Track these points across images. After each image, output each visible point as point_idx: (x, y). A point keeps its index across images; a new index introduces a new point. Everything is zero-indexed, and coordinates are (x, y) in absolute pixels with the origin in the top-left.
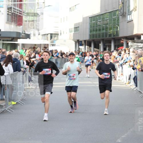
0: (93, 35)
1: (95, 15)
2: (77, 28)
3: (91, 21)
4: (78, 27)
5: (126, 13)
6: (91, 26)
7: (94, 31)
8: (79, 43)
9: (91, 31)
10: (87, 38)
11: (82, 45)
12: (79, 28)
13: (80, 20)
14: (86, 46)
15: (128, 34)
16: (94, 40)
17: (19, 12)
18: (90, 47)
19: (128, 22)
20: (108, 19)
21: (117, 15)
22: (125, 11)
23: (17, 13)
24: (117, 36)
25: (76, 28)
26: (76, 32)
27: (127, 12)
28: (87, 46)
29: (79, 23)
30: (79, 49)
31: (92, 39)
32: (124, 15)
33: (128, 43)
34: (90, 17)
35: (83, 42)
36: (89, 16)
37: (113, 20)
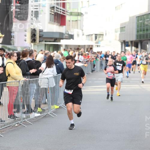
0: (140, 36)
1: (142, 14)
2: (123, 28)
3: (138, 21)
4: (125, 27)
6: (138, 26)
7: (141, 30)
8: (125, 43)
9: (138, 31)
10: (134, 38)
11: (128, 46)
12: (125, 28)
13: (127, 20)
14: (133, 47)
16: (141, 41)
17: (62, 11)
18: (137, 49)
23: (59, 13)
25: (122, 28)
26: (122, 33)
29: (125, 23)
30: (125, 50)
31: (139, 39)
34: (137, 17)
35: (130, 43)
36: (136, 15)
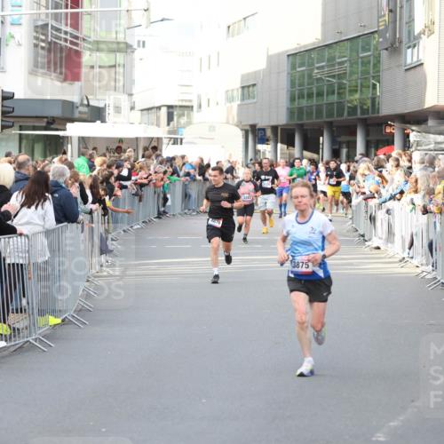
0: (300, 110)
1: (305, 46)
2: (251, 89)
3: (293, 67)
4: (254, 85)
5: (401, 42)
6: (293, 84)
7: (301, 96)
8: (256, 134)
9: (292, 99)
10: (281, 119)
11: (264, 140)
12: (255, 88)
13: (261, 64)
14: (279, 145)
15: (409, 107)
16: (301, 126)
17: (69, 37)
18: (291, 148)
19: (406, 70)
20: (346, 61)
21: (372, 47)
22: (398, 36)
23: (63, 43)
24: (373, 113)
25: (247, 89)
26: (246, 102)
27: (405, 39)
28: (282, 142)
29: (256, 73)
30: (256, 152)
31: (296, 121)
32: (395, 48)
33: (408, 136)
34: (288, 56)
35: (269, 133)
36: (287, 51)
37: (362, 63)
